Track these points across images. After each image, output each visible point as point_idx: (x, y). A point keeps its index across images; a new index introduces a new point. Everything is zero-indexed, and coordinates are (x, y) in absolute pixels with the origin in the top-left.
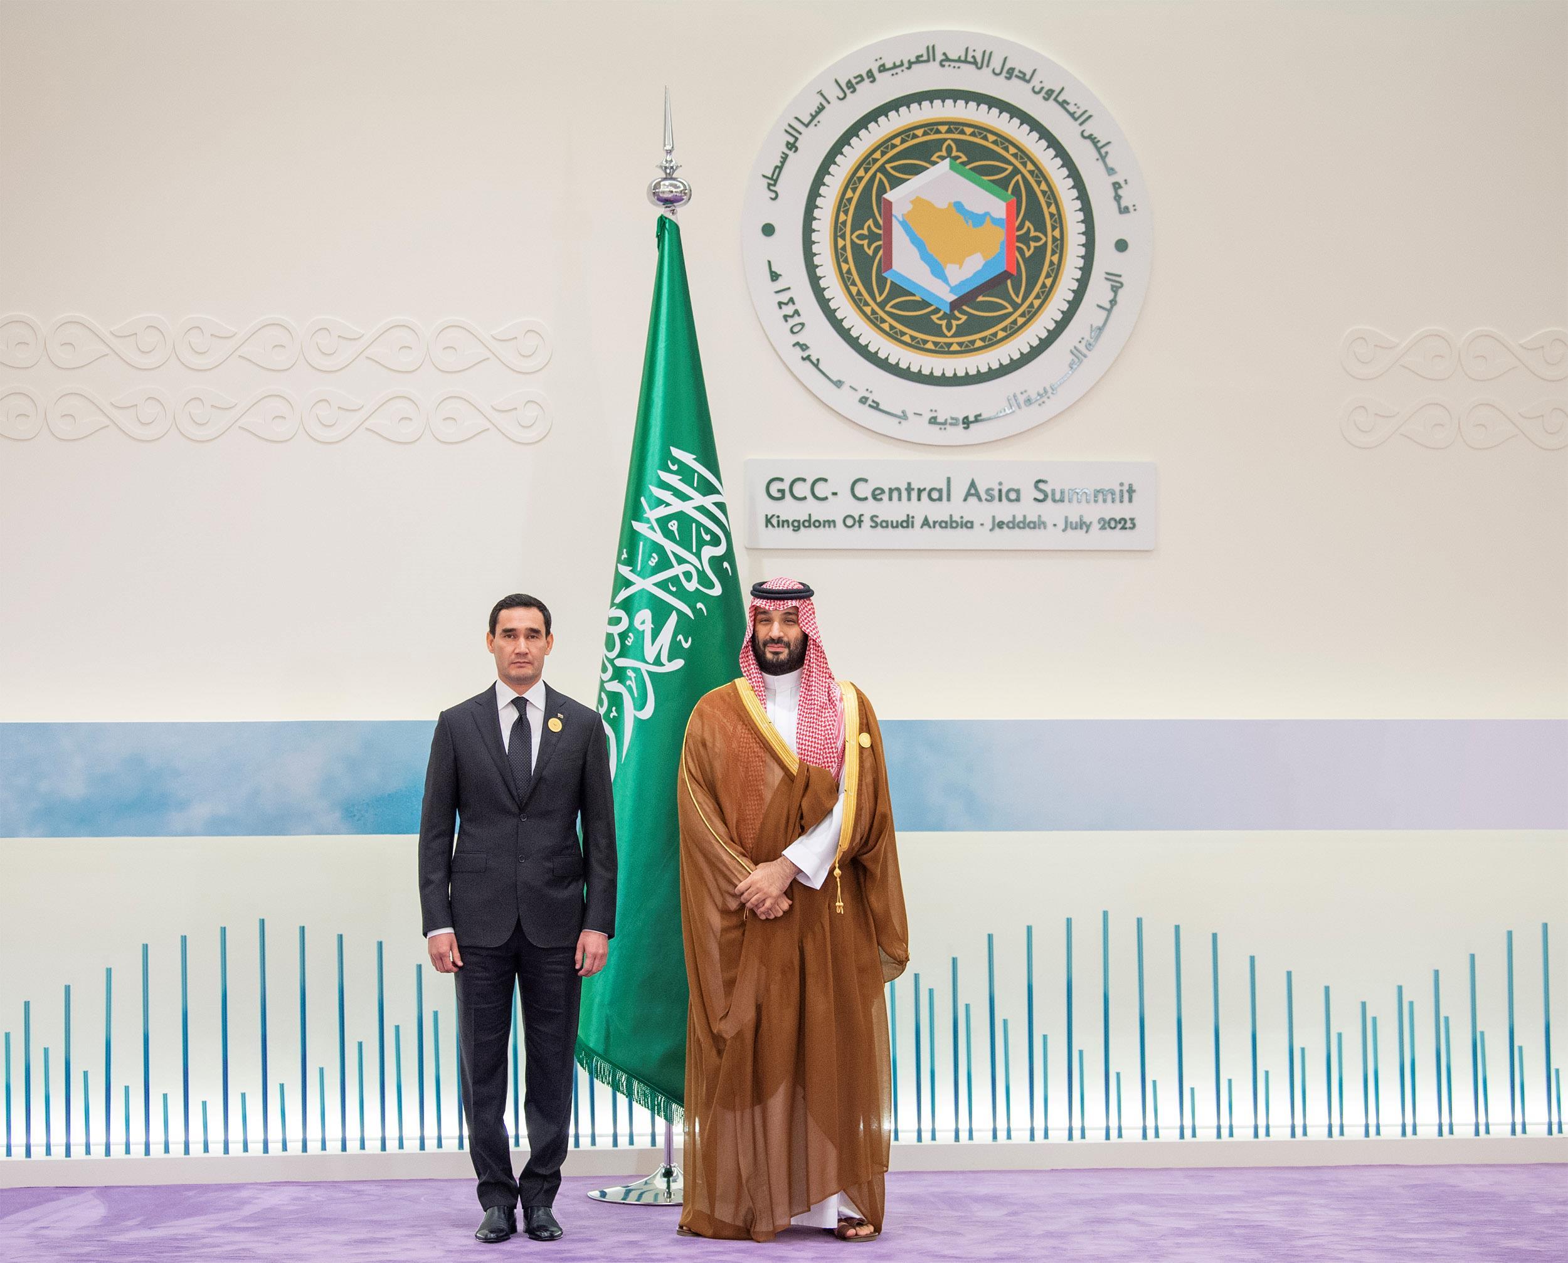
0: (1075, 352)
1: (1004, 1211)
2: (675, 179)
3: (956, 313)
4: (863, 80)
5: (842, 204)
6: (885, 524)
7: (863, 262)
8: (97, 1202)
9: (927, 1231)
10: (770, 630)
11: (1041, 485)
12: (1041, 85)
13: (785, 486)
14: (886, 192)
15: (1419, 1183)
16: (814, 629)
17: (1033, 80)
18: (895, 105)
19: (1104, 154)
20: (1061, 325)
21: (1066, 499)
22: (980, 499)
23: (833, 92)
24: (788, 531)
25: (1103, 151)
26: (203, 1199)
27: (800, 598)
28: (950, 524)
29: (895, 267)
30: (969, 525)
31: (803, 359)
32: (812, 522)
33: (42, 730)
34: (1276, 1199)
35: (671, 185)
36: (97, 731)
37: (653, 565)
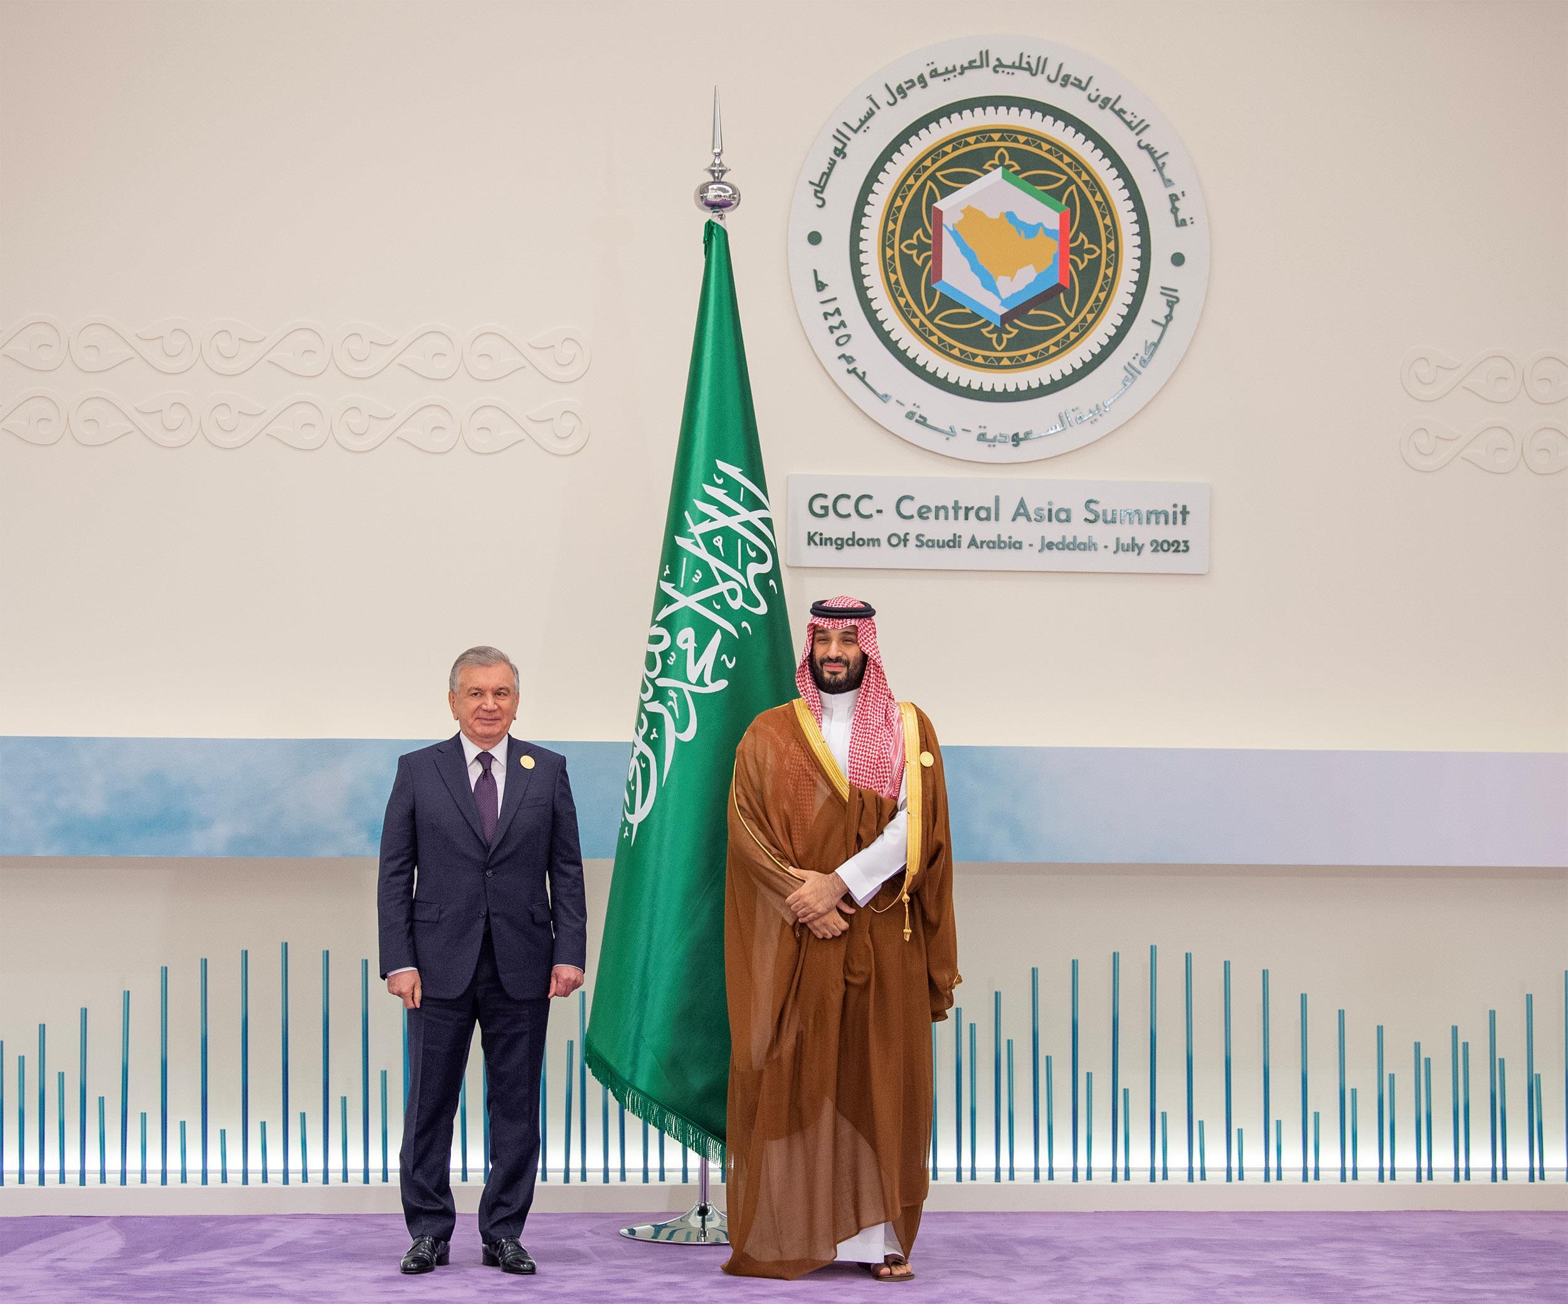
0: (1129, 368)
1: (1053, 1255)
2: (723, 183)
3: (1007, 326)
4: (914, 85)
5: (891, 213)
6: (932, 544)
7: (912, 272)
8: (114, 1233)
9: (976, 1275)
10: (828, 650)
11: (1092, 506)
12: (1098, 93)
13: (829, 503)
14: (936, 201)
15: (1474, 1230)
16: (874, 649)
17: (1088, 88)
18: (946, 111)
19: (1161, 165)
20: (1115, 341)
21: (1118, 520)
22: (1029, 519)
23: (882, 97)
24: (830, 550)
25: (1160, 162)
26: (222, 1231)
27: (860, 617)
28: (997, 544)
29: (945, 277)
30: (1017, 545)
31: (849, 372)
32: (856, 540)
33: (60, 745)
34: (1329, 1245)
35: (720, 189)
36: (118, 746)
37: (697, 581)
